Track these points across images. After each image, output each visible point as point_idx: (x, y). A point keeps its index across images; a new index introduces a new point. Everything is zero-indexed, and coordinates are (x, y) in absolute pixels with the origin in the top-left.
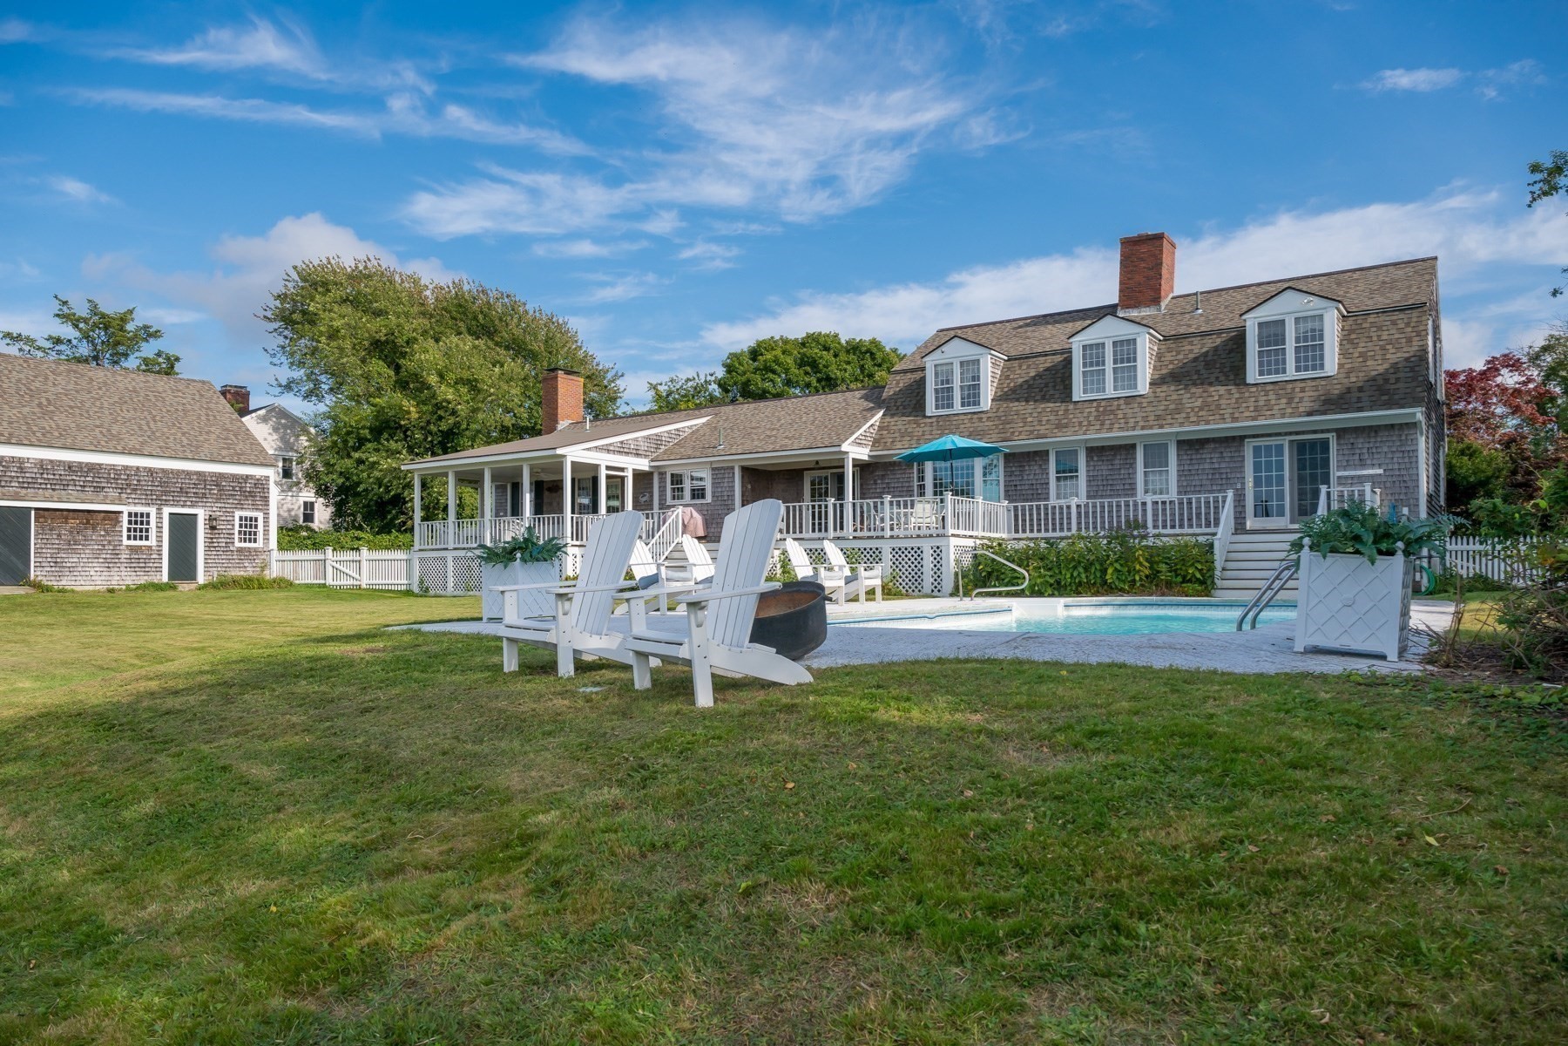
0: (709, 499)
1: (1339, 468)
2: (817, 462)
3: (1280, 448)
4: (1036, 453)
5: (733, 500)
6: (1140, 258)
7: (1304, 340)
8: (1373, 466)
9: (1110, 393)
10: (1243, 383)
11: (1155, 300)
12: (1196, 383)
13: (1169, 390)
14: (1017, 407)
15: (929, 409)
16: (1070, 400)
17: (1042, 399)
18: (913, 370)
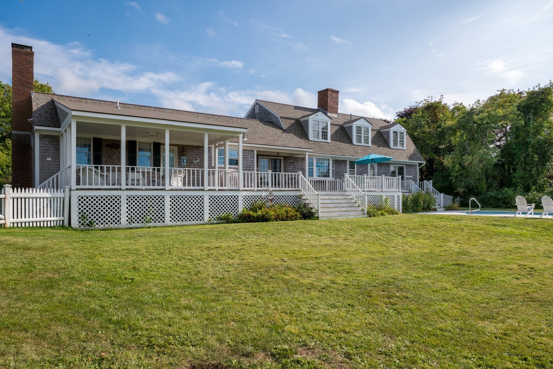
1: (407, 175)
2: (278, 153)
3: (395, 168)
4: (344, 161)
5: (253, 168)
6: (333, 97)
7: (400, 138)
8: (411, 175)
9: (363, 144)
10: (390, 148)
11: (336, 112)
12: (379, 146)
13: (375, 147)
14: (338, 143)
15: (311, 137)
16: (352, 144)
17: (343, 142)
18: (289, 119)
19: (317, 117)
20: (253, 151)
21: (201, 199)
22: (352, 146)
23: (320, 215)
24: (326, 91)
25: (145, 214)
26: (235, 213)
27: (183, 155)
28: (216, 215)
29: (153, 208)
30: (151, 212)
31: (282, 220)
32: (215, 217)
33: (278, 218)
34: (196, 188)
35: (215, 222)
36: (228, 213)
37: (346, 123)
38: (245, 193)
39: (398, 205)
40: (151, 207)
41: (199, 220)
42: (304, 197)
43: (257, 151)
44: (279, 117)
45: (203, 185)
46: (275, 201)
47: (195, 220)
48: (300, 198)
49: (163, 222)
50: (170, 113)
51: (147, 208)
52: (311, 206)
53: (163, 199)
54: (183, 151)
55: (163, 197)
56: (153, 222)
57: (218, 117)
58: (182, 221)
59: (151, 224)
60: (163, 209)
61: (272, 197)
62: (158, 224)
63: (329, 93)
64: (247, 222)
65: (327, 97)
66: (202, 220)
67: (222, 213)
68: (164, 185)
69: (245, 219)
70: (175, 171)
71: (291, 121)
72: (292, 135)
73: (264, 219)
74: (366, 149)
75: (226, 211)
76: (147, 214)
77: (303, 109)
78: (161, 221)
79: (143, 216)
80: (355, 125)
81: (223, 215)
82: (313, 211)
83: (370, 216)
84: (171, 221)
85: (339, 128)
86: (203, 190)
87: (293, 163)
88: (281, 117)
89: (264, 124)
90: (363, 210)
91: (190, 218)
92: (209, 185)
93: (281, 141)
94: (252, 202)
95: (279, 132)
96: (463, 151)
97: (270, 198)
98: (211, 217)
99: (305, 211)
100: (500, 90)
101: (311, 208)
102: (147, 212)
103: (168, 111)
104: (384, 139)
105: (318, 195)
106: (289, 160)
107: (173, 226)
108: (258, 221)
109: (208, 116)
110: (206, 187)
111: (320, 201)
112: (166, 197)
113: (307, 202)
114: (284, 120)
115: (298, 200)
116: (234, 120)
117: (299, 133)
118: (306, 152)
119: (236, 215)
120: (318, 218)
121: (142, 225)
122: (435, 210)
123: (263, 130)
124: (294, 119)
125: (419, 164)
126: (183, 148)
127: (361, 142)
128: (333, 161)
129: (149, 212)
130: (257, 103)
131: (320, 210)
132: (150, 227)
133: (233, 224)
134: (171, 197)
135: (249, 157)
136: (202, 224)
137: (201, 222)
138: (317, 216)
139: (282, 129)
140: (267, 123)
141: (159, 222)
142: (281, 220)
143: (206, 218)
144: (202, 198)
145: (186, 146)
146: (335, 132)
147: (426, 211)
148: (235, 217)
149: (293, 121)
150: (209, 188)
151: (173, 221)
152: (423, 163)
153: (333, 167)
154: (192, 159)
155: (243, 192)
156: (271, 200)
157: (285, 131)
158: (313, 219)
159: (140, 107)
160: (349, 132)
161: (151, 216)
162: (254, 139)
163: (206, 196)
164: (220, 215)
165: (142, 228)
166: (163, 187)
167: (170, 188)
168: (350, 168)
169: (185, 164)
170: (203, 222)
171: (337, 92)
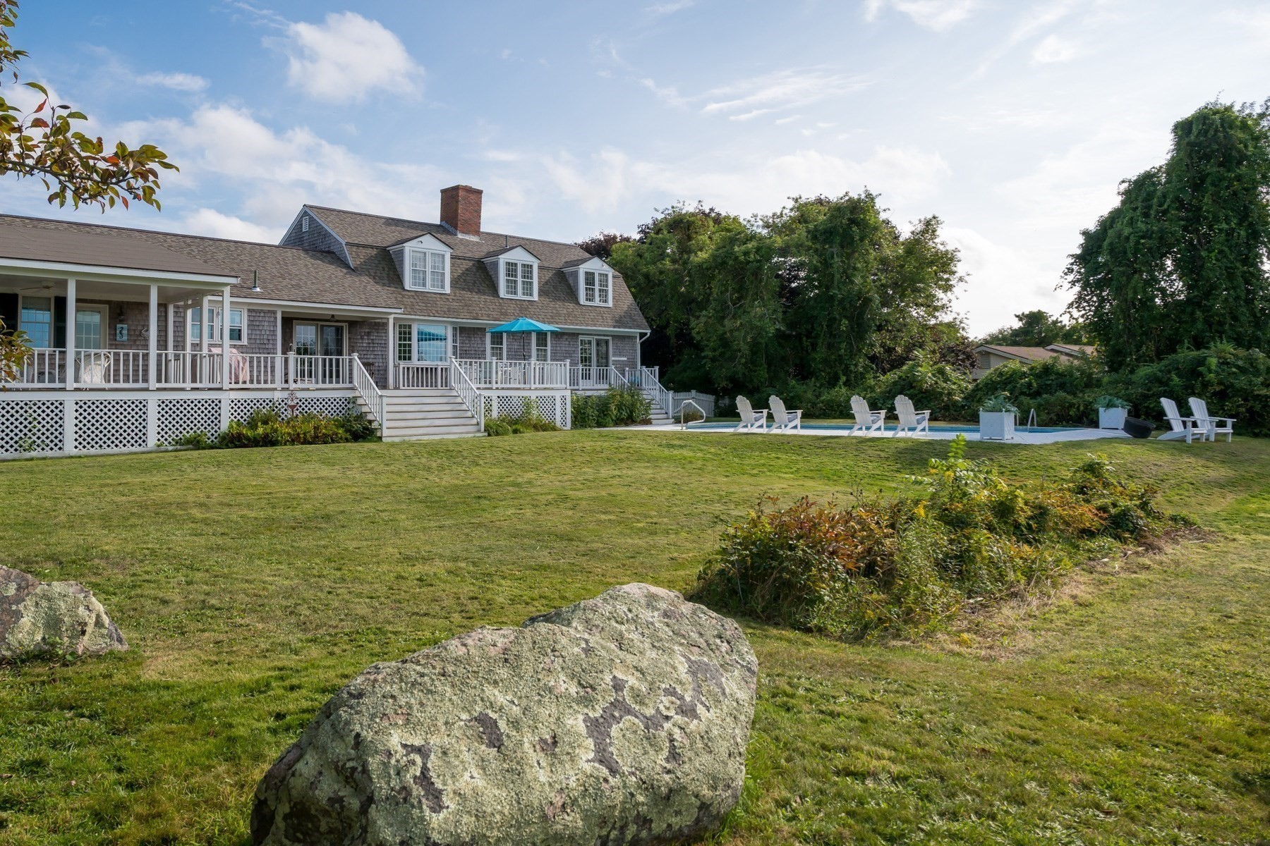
0: (245, 341)
1: (614, 356)
2: (333, 316)
3: (590, 342)
4: (478, 329)
5: (275, 344)
6: (470, 203)
7: (601, 285)
8: (624, 356)
9: (520, 296)
10: (578, 303)
11: (477, 232)
12: (556, 299)
13: (546, 300)
14: (467, 294)
15: (408, 285)
16: (498, 296)
17: (479, 292)
18: (364, 246)
19: (420, 245)
20: (275, 312)
21: (141, 406)
22: (496, 300)
23: (386, 432)
24: (456, 188)
25: (21, 435)
26: (213, 431)
27: (121, 322)
28: (174, 436)
29: (39, 423)
30: (35, 431)
31: (306, 442)
32: (170, 439)
33: (296, 439)
34: (131, 385)
35: (170, 448)
36: (199, 432)
37: (489, 255)
38: (233, 395)
39: (562, 414)
40: (35, 423)
41: (136, 445)
42: (360, 401)
43: (283, 312)
44: (344, 243)
45: (146, 380)
46: (300, 409)
47: (129, 445)
48: (354, 403)
49: (60, 449)
50: (102, 233)
51: (26, 423)
52: (370, 417)
53: (61, 407)
54: (121, 314)
55: (61, 404)
56: (39, 449)
57: (211, 242)
58: (101, 446)
59: (33, 454)
60: (61, 426)
61: (295, 401)
62: (48, 453)
63: (461, 193)
64: (236, 447)
65: (457, 202)
66: (144, 444)
67: (184, 432)
68: (63, 380)
69: (233, 440)
70: (88, 356)
71: (369, 251)
72: (365, 279)
73: (268, 441)
74: (524, 308)
75: (195, 428)
76: (25, 435)
77: (407, 224)
78: (56, 448)
79: (16, 439)
80: (503, 259)
81: (188, 435)
82: (375, 425)
83: (489, 435)
84: (76, 447)
85: (474, 265)
86: (147, 390)
87: (369, 334)
88: (347, 244)
89: (312, 257)
90: (478, 424)
91: (117, 442)
92: (159, 380)
93: (337, 294)
94: (252, 411)
95: (339, 272)
96: (723, 310)
97: (290, 403)
98: (162, 440)
99: (357, 426)
100: (792, 196)
101: (370, 422)
102: (25, 431)
103: (99, 230)
104: (569, 287)
105: (381, 396)
106: (361, 328)
107: (80, 457)
108: (256, 446)
109: (188, 240)
110: (153, 384)
111: (386, 408)
112: (66, 404)
113: (365, 409)
114: (354, 249)
115: (350, 406)
116: (245, 249)
117: (385, 275)
118: (391, 313)
119: (216, 435)
120: (380, 438)
121: (16, 455)
122: (647, 422)
123: (304, 270)
124: (377, 248)
125: (640, 334)
126: (121, 308)
127: (515, 293)
128: (455, 329)
129: (30, 431)
130: (307, 212)
131: (386, 424)
132: (32, 459)
133: (206, 451)
134: (77, 403)
135: (266, 324)
136: (143, 453)
137: (140, 449)
138: (379, 434)
139: (347, 266)
140: (319, 254)
141: (52, 449)
142: (302, 444)
143: (152, 441)
144: (143, 404)
145: (128, 303)
146: (463, 273)
147: (627, 425)
148: (213, 438)
149: (374, 252)
150: (158, 385)
151: (81, 447)
152: (646, 334)
153: (455, 341)
154: (140, 328)
155: (231, 392)
156: (292, 407)
157: (353, 271)
158: (370, 441)
159: (35, 223)
160: (492, 273)
161: (34, 438)
162: (277, 289)
163: (153, 400)
164: (181, 436)
165: (14, 460)
166: (61, 385)
167: (76, 385)
168: (493, 343)
169: (125, 338)
170: (145, 449)
171: (480, 192)
